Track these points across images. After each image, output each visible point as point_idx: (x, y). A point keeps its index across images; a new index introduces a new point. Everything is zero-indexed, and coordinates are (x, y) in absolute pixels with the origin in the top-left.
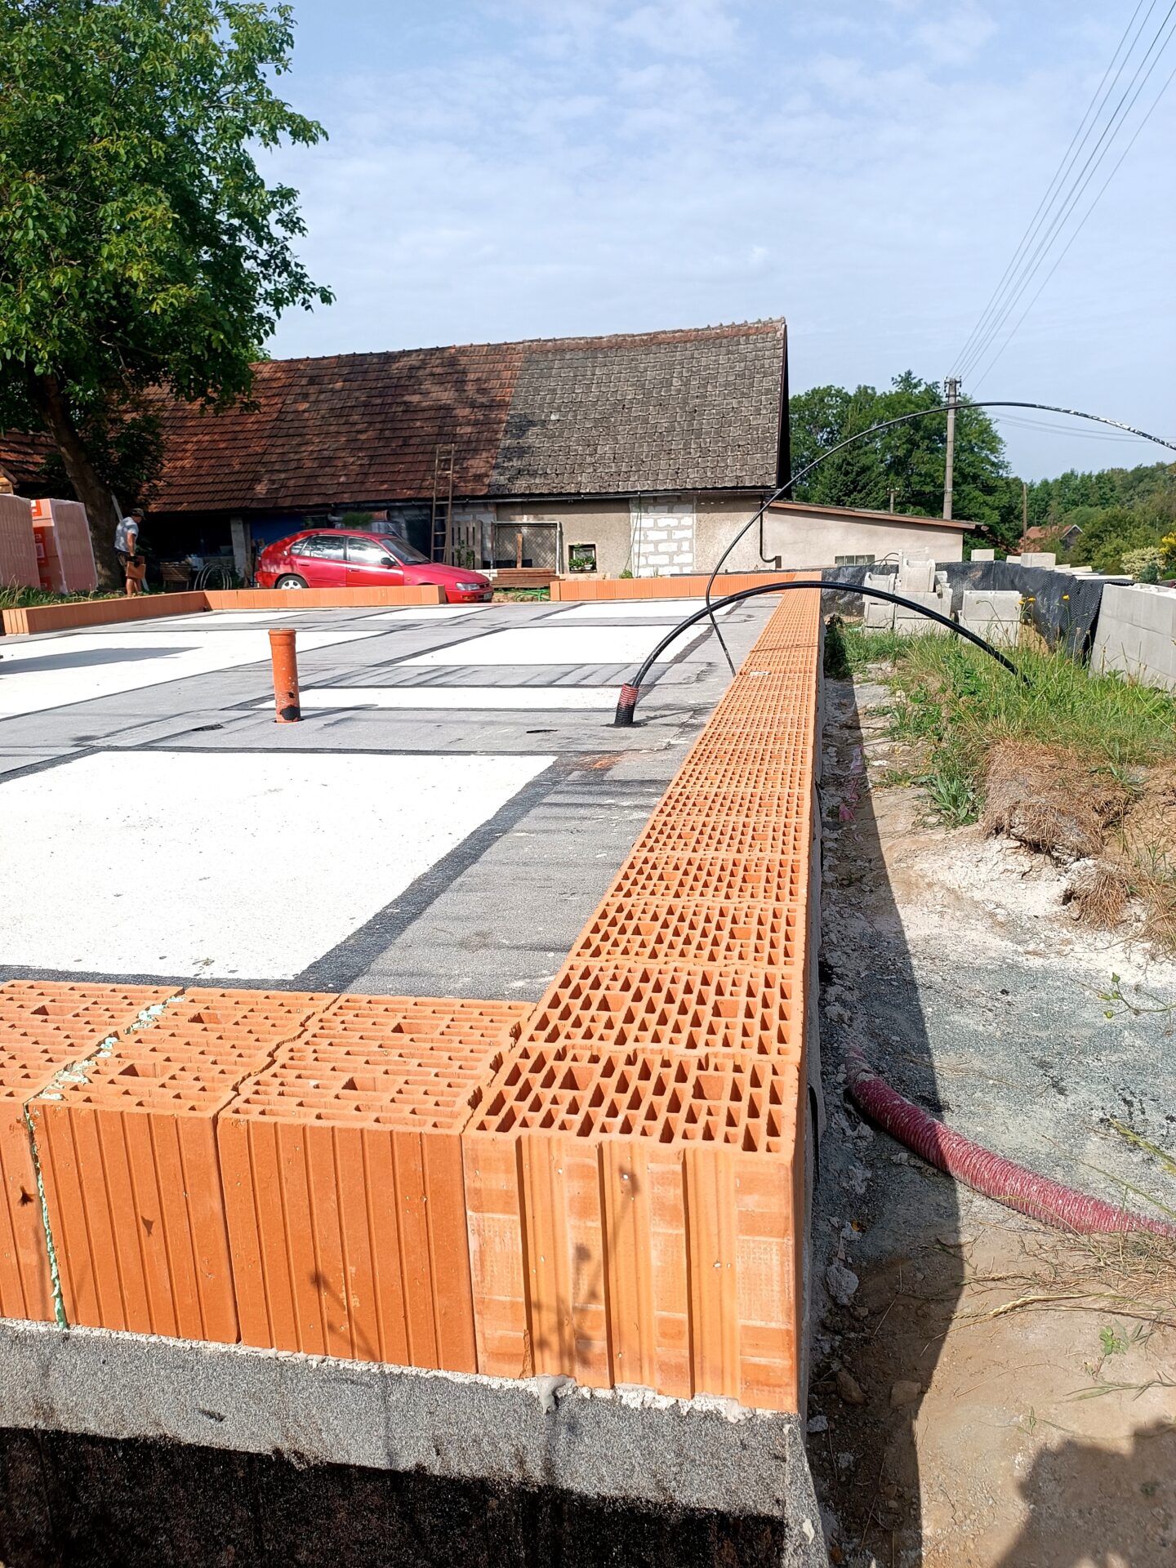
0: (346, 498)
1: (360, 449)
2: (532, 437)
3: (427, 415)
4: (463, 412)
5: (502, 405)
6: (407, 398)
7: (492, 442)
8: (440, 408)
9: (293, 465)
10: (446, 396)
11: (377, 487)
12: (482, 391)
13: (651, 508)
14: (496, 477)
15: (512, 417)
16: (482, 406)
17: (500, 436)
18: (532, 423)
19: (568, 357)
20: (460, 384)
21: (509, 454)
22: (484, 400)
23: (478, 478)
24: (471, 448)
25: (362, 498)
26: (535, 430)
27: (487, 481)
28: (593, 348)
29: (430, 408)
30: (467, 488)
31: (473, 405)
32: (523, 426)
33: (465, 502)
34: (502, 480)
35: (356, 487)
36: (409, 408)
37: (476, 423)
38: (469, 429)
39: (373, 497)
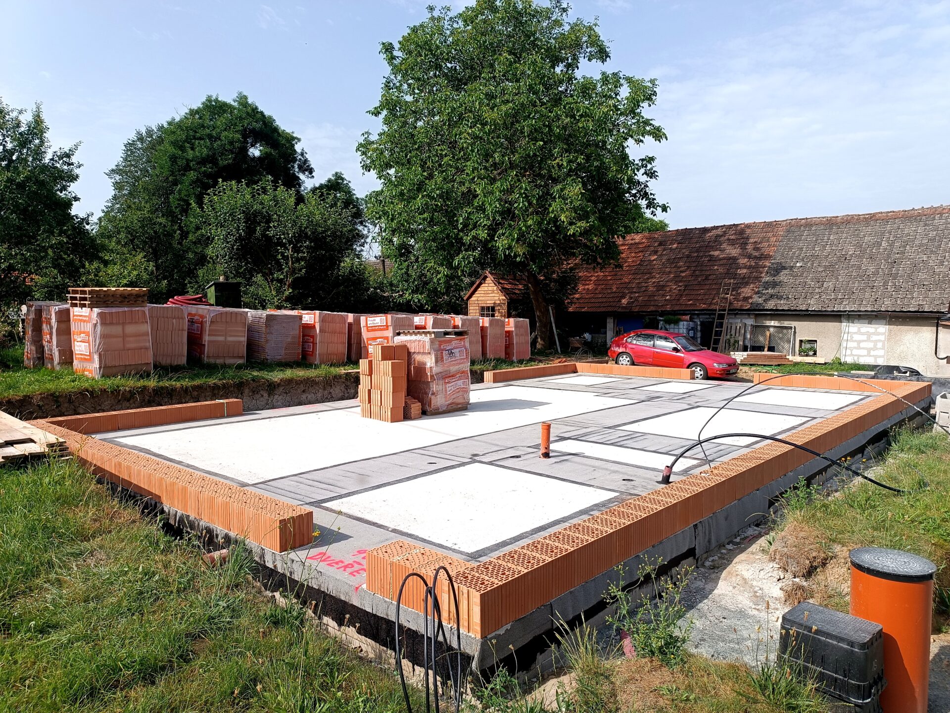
0: (668, 308)
1: (680, 281)
2: (783, 276)
3: (721, 262)
4: (743, 261)
5: (768, 257)
6: (712, 253)
7: (758, 278)
8: (730, 258)
9: (644, 289)
10: (734, 252)
11: (687, 302)
12: (756, 249)
13: (856, 321)
14: (757, 299)
15: (773, 264)
16: (756, 257)
17: (763, 275)
18: (784, 268)
19: (813, 229)
20: (744, 245)
21: (767, 285)
22: (757, 254)
23: (746, 299)
24: (745, 281)
25: (676, 308)
26: (785, 272)
27: (750, 301)
28: (831, 223)
29: (724, 258)
30: (737, 305)
31: (749, 257)
32: (778, 269)
33: (736, 312)
34: (760, 300)
35: (674, 302)
36: (712, 259)
37: (750, 267)
38: (745, 271)
39: (683, 308)
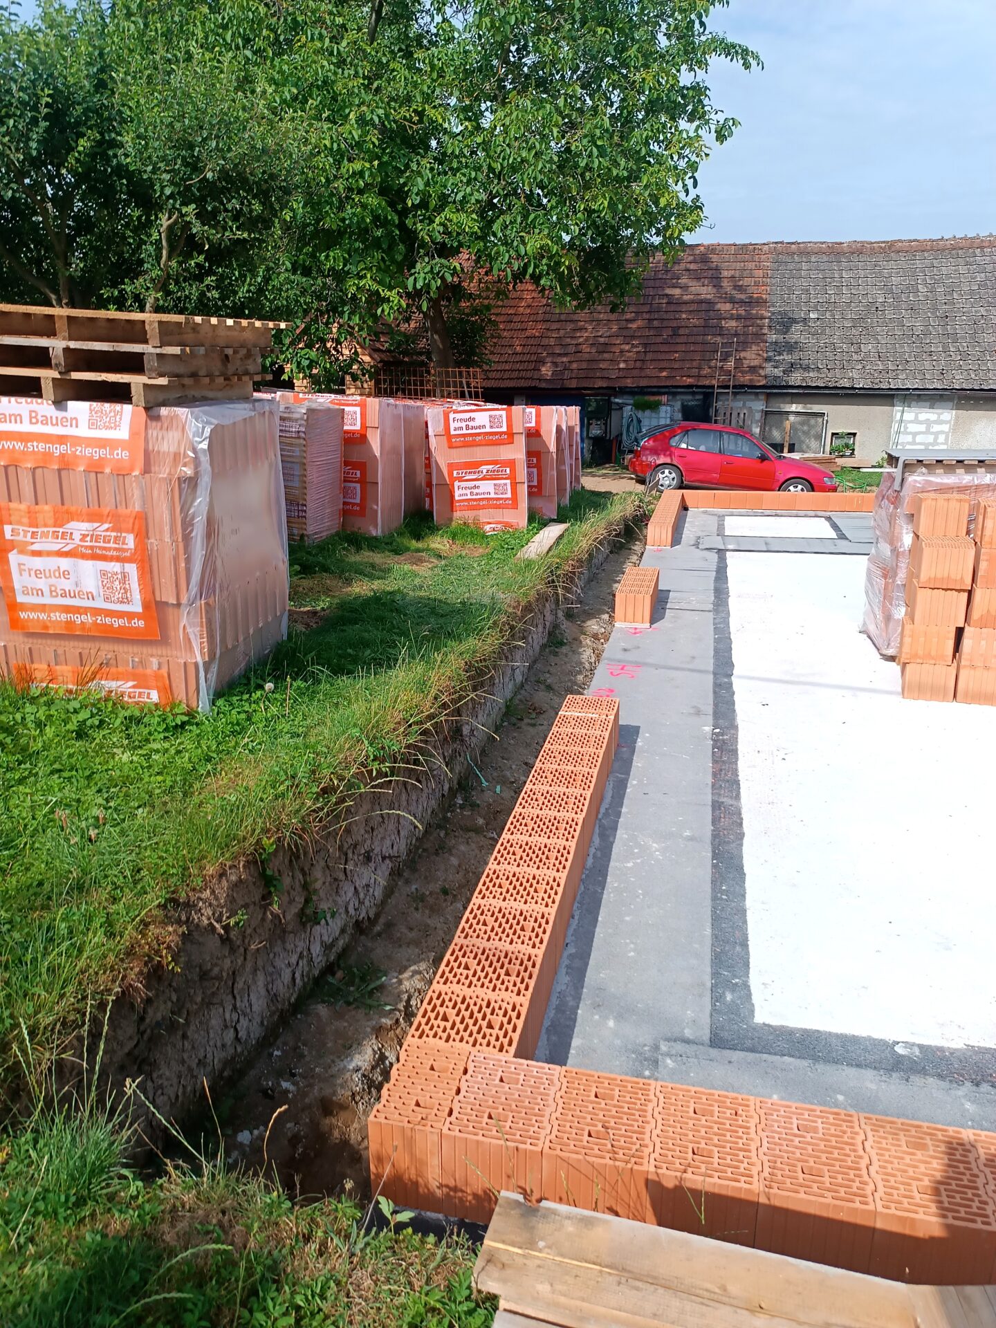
0: (629, 383)
1: (633, 337)
2: (796, 334)
3: (692, 308)
4: (725, 307)
5: (760, 302)
6: (668, 291)
7: (759, 337)
8: (701, 302)
9: (572, 349)
10: (705, 291)
11: (657, 374)
12: (740, 288)
13: (914, 403)
14: (769, 369)
15: (773, 314)
16: (742, 302)
17: (765, 331)
18: (794, 321)
19: (813, 259)
20: (716, 280)
21: (778, 348)
22: (743, 297)
23: (753, 369)
24: (740, 340)
25: (643, 383)
26: (799, 327)
27: (762, 372)
28: (835, 252)
29: (693, 302)
30: (746, 379)
31: (732, 301)
32: (786, 323)
33: (742, 389)
34: (778, 372)
35: (635, 373)
36: (671, 301)
37: (738, 318)
38: (733, 323)
39: (654, 383)
